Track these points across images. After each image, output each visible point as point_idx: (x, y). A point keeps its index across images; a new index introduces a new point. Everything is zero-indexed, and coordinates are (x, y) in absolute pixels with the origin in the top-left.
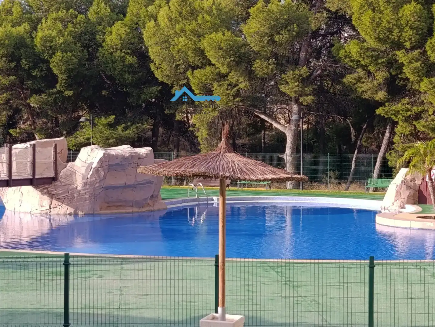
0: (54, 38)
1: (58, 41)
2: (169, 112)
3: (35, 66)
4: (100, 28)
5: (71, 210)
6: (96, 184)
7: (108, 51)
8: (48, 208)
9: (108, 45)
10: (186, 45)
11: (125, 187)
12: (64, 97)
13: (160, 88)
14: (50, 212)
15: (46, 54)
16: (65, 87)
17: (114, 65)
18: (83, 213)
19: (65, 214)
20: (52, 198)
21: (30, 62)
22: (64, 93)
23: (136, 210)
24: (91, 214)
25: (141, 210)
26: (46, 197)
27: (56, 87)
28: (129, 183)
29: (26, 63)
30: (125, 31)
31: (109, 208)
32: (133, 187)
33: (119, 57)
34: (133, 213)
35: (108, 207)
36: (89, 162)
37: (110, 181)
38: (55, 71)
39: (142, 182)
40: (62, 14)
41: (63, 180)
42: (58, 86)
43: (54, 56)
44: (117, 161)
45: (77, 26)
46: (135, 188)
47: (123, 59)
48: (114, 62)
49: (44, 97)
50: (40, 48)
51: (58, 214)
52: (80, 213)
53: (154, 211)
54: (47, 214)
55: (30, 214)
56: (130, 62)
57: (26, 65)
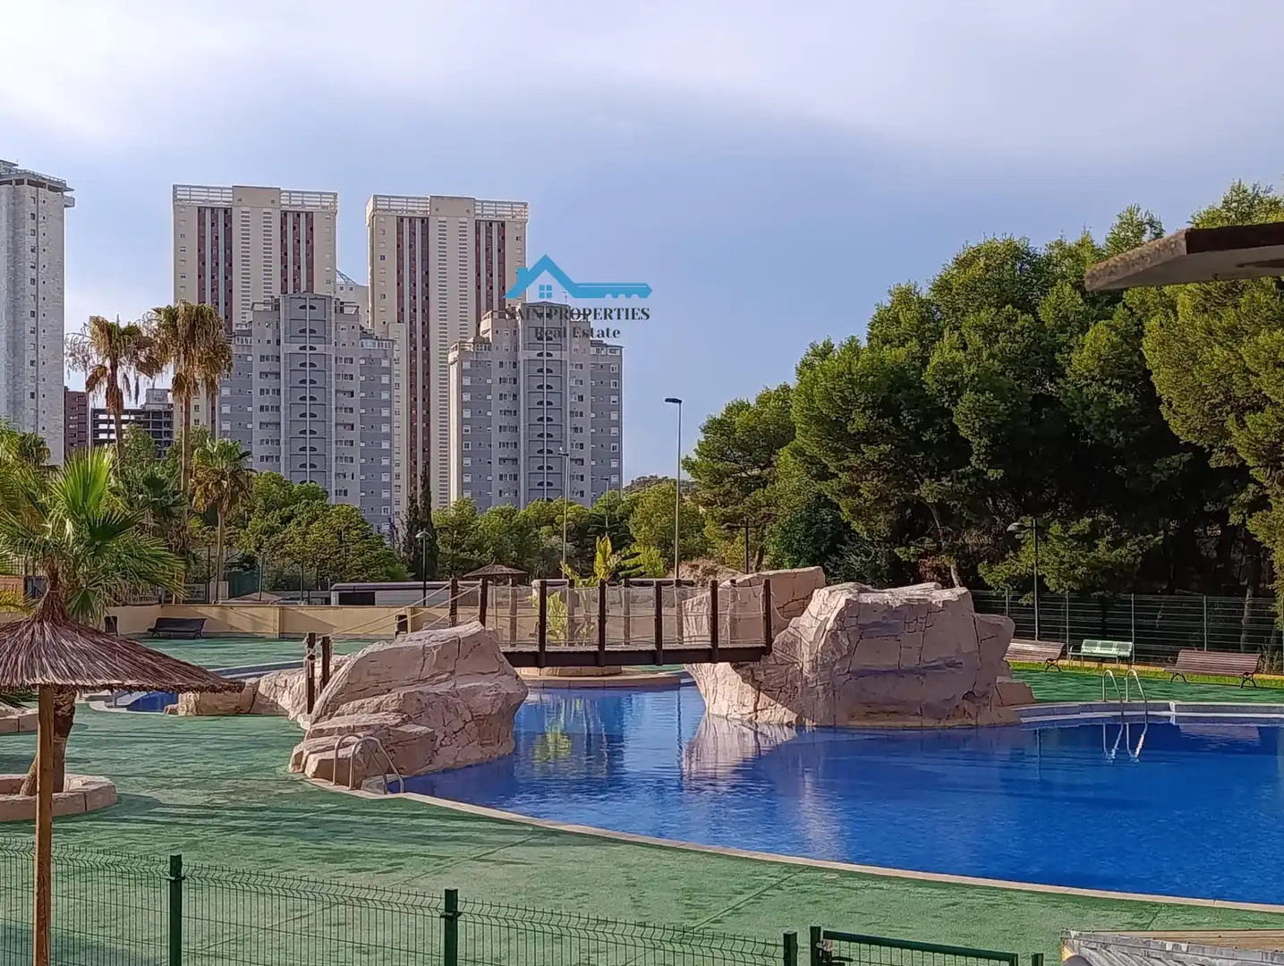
0: (960, 364)
1: (966, 371)
2: (1213, 508)
3: (928, 423)
4: (1062, 338)
5: (792, 717)
6: (834, 663)
7: (1076, 385)
8: (752, 709)
9: (1075, 372)
10: (1227, 361)
11: (899, 673)
12: (986, 482)
13: (1186, 457)
14: (757, 717)
15: (946, 397)
16: (988, 462)
17: (1086, 412)
18: (815, 724)
19: (781, 725)
20: (759, 690)
21: (917, 415)
22: (986, 473)
23: (929, 722)
24: (830, 727)
25: (941, 724)
26: (748, 687)
27: (969, 463)
28: (906, 665)
29: (910, 417)
30: (1108, 339)
31: (872, 715)
32: (921, 672)
33: (1095, 395)
34: (921, 728)
35: (868, 715)
36: (822, 618)
37: (863, 660)
38: (964, 432)
39: (933, 664)
40: (985, 316)
41: (778, 654)
42: (973, 460)
43: (959, 401)
44: (876, 618)
45: (1018, 338)
46: (924, 675)
47: (1104, 398)
48: (1087, 407)
49: (947, 484)
50: (934, 387)
51: (768, 723)
52: (808, 723)
53: (977, 727)
54: (750, 721)
55: (727, 720)
56: (1119, 405)
57: (909, 421)
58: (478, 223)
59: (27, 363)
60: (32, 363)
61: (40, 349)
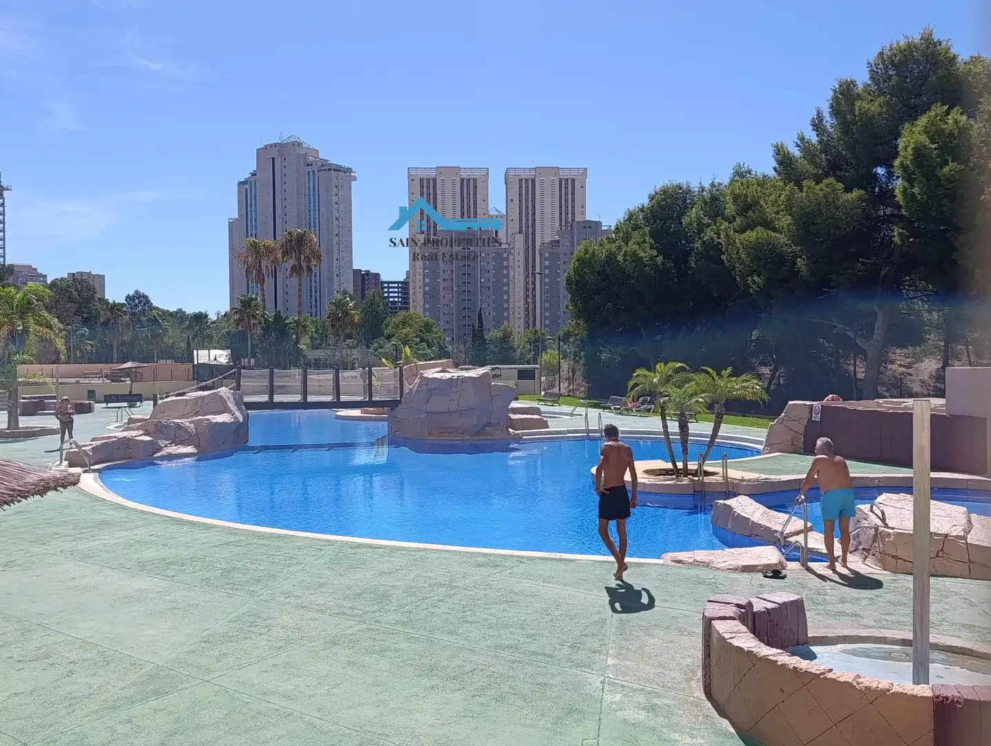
11: (450, 412)
23: (466, 437)
24: (421, 439)
25: (473, 439)
28: (452, 408)
32: (459, 412)
44: (436, 385)
58: (560, 180)
59: (335, 259)
60: (337, 259)
61: (341, 252)
